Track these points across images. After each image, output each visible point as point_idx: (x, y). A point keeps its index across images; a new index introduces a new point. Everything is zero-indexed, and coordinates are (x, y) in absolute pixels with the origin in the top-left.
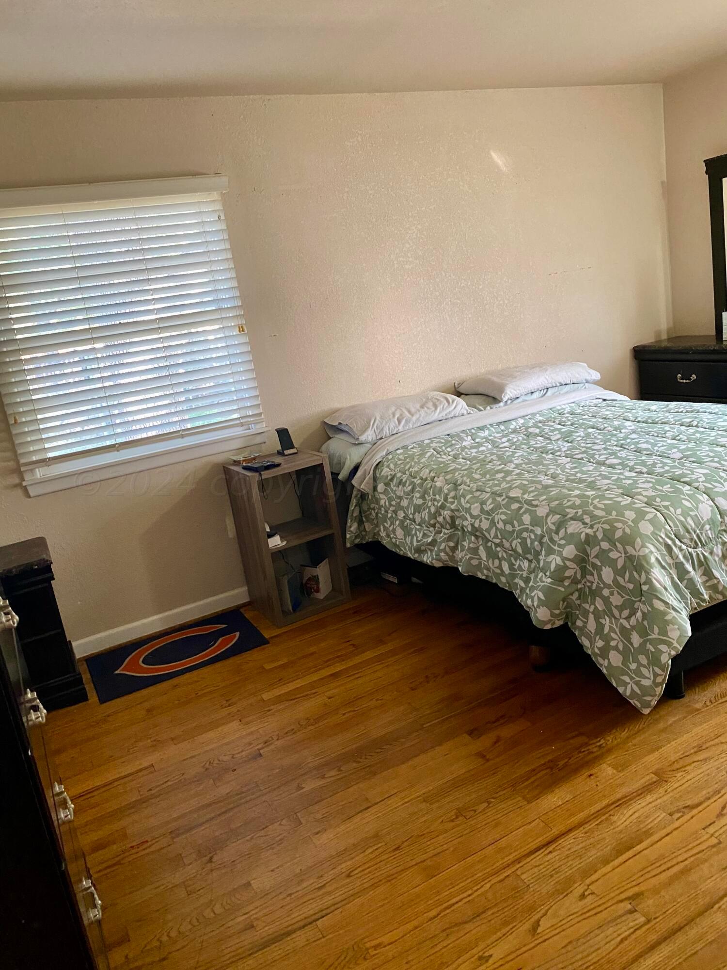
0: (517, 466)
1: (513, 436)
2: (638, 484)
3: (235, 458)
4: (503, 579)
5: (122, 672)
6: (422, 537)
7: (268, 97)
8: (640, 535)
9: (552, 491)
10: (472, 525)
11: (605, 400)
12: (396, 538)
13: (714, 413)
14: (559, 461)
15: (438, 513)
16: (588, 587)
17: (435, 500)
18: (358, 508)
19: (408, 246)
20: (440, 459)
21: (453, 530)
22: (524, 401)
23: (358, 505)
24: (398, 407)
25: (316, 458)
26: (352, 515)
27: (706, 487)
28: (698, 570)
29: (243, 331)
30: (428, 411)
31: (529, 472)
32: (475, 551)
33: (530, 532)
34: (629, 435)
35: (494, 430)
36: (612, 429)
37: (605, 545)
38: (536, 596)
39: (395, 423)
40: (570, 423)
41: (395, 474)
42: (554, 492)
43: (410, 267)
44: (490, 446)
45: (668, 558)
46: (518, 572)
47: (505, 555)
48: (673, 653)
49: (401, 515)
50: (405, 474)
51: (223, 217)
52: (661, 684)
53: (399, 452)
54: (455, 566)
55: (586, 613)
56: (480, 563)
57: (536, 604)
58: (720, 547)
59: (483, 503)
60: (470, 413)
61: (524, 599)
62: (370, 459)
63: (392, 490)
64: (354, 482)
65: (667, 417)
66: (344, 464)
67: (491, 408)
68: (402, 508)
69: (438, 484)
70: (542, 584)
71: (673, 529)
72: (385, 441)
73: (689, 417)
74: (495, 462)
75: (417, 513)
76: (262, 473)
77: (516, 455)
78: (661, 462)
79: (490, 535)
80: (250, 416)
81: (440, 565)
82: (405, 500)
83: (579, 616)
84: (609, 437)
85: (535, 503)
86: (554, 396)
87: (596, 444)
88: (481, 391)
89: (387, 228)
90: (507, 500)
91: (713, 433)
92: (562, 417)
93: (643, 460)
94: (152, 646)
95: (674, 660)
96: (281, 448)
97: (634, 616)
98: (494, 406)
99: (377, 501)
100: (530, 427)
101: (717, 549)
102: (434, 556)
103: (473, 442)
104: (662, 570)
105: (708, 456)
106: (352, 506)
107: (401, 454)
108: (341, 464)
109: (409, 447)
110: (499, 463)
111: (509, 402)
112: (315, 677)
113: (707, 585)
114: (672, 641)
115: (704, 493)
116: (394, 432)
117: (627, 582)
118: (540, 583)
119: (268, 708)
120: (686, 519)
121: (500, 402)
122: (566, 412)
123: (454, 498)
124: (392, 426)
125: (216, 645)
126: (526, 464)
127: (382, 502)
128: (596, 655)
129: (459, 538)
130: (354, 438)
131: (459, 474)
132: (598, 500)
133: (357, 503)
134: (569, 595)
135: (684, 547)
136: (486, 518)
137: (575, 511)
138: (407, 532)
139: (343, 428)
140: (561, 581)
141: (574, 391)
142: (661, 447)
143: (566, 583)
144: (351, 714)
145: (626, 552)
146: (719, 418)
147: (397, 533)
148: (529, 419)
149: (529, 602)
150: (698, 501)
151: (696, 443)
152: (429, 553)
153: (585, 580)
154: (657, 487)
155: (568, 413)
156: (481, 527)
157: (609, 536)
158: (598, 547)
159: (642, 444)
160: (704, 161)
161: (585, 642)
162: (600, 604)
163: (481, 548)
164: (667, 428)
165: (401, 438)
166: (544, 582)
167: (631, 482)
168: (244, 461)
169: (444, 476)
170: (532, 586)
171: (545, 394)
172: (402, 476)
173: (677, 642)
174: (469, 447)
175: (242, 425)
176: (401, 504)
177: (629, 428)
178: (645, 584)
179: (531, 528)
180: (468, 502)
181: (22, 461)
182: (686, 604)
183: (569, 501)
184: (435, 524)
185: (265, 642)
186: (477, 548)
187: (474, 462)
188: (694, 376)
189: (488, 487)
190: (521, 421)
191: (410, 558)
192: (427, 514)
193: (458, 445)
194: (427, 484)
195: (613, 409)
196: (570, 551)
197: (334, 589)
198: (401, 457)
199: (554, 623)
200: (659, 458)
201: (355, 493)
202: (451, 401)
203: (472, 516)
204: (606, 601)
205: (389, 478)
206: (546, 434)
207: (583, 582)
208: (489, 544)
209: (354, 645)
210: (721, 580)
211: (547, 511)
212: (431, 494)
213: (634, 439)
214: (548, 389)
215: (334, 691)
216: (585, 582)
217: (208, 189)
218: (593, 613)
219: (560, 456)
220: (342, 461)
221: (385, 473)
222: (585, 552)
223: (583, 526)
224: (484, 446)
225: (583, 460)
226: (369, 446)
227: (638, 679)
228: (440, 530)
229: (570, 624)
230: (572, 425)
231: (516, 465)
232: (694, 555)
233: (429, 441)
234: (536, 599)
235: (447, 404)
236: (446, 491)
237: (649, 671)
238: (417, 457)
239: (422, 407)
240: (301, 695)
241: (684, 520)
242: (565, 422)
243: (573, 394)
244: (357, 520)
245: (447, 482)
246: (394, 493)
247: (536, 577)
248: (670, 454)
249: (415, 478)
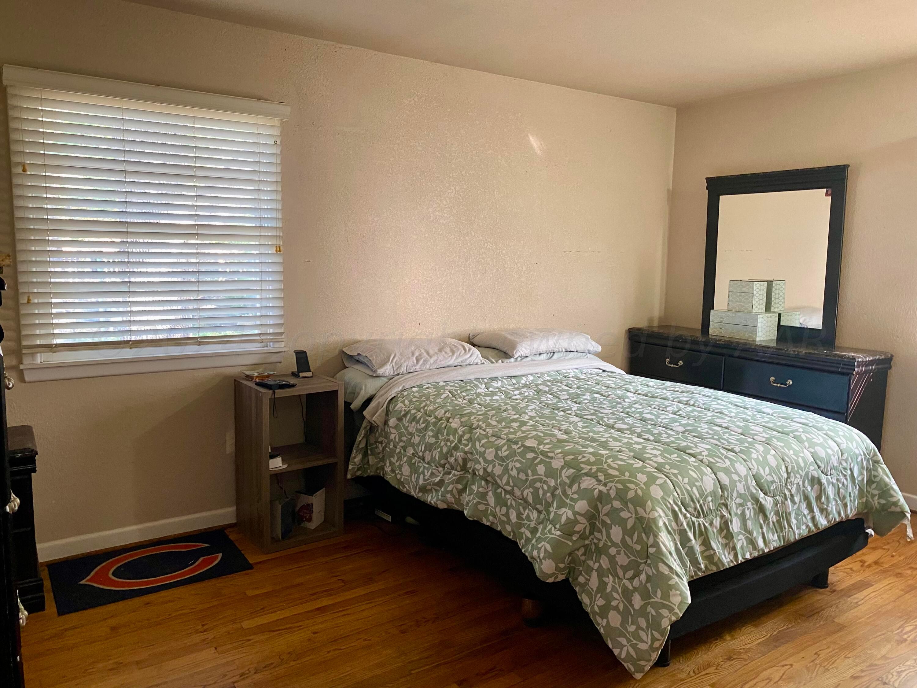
0: (531, 418)
1: (524, 390)
2: (647, 450)
3: (248, 373)
4: (509, 528)
5: (87, 583)
6: (430, 476)
7: (340, 45)
8: (651, 498)
9: (567, 446)
10: (485, 470)
11: (604, 371)
12: (402, 474)
13: (708, 396)
14: (570, 419)
15: (450, 453)
16: (595, 544)
17: (448, 440)
18: (365, 440)
19: (445, 203)
20: (456, 402)
21: (464, 472)
22: (532, 360)
23: (366, 436)
24: (418, 347)
25: (331, 384)
26: (358, 447)
27: (709, 462)
28: (699, 537)
29: (280, 251)
30: (446, 355)
31: (543, 425)
32: (483, 496)
33: (544, 483)
34: (633, 404)
35: (506, 382)
36: (616, 397)
37: (617, 504)
38: (543, 548)
39: (413, 362)
40: (576, 386)
41: (410, 411)
42: (569, 447)
43: (444, 222)
44: (503, 397)
45: (673, 524)
46: (526, 522)
47: (513, 503)
48: (674, 619)
49: (410, 451)
50: (419, 411)
51: (278, 143)
52: (657, 649)
53: (414, 389)
54: (460, 509)
55: (589, 570)
56: (487, 509)
57: (542, 555)
58: (718, 519)
59: (498, 448)
60: (483, 364)
61: (529, 549)
62: (385, 393)
63: (404, 425)
64: (365, 413)
65: (665, 394)
66: (359, 394)
67: (502, 362)
68: (413, 445)
69: (454, 425)
70: (551, 536)
71: (681, 496)
72: (402, 377)
73: (686, 397)
74: (510, 411)
75: (427, 452)
76: (276, 391)
77: (530, 408)
78: (666, 433)
79: (501, 481)
80: (270, 333)
81: (445, 506)
82: (416, 437)
83: (583, 572)
84: (614, 404)
85: (550, 455)
86: (559, 360)
87: (603, 408)
88: (494, 344)
89: (429, 183)
90: (522, 448)
91: (710, 414)
92: (569, 380)
93: (649, 429)
94: (126, 558)
95: (674, 625)
96: (296, 370)
97: (637, 578)
98: (506, 361)
99: (387, 435)
100: (540, 385)
101: (716, 522)
102: (440, 497)
103: (486, 390)
104: (668, 535)
105: (707, 433)
106: (360, 436)
107: (416, 392)
108: (354, 394)
109: (424, 387)
110: (514, 413)
111: (519, 359)
112: (300, 609)
113: (704, 555)
114: (674, 606)
115: (708, 466)
116: (411, 371)
117: (635, 543)
118: (549, 535)
119: (248, 638)
120: (692, 489)
121: (511, 357)
122: (570, 376)
123: (470, 440)
124: (410, 365)
125: (197, 563)
126: (540, 417)
127: (392, 436)
128: (595, 613)
129: (468, 482)
130: (372, 370)
131: (475, 418)
132: (611, 460)
133: (365, 434)
134: (575, 550)
135: (688, 515)
136: (499, 464)
137: (590, 467)
138: (414, 469)
139: (361, 359)
140: (569, 535)
141: (577, 358)
142: (664, 418)
143: (574, 538)
144: (337, 652)
145: (636, 513)
146: (713, 401)
147: (403, 469)
148: (539, 377)
149: (535, 553)
150: (703, 474)
151: (695, 420)
152: (434, 494)
153: (592, 537)
154: (665, 455)
155: (573, 377)
156: (494, 472)
157: (621, 495)
158: (610, 505)
159: (646, 415)
160: (706, 179)
161: (585, 599)
162: (605, 562)
163: (490, 493)
164: (667, 403)
165: (418, 377)
166: (553, 534)
167: (640, 447)
168: (257, 377)
169: (460, 418)
170: (539, 537)
171: (552, 357)
172: (416, 413)
173: (678, 608)
174: (483, 394)
175: (262, 341)
176: (412, 441)
177: (632, 399)
178: (652, 546)
179: (545, 479)
180: (482, 446)
181: (24, 343)
182: (686, 570)
183: (583, 457)
184: (445, 464)
185: (250, 567)
186: (486, 494)
187: (489, 409)
188: (681, 362)
189: (505, 434)
190: (531, 378)
191: (413, 497)
192: (438, 453)
193: (473, 391)
194: (442, 424)
195: (614, 379)
196: (582, 506)
197: (325, 521)
198: (416, 394)
199: (557, 577)
200: (664, 429)
201: (364, 424)
202: (467, 349)
203: (485, 460)
204: (612, 559)
205: (403, 413)
206: (556, 392)
207: (590, 539)
208: (499, 491)
209: (342, 581)
210: (717, 551)
211: (562, 464)
212: (445, 434)
213: (638, 409)
214: (554, 353)
215: (321, 626)
216: (593, 539)
217: (270, 114)
218: (597, 570)
219: (570, 414)
220: (357, 390)
221: (399, 408)
222: (596, 508)
223: (597, 483)
224: (498, 396)
225: (593, 421)
226: (385, 380)
227: (635, 642)
228: (449, 470)
229: (571, 580)
230: (578, 388)
231: (530, 416)
232: (696, 524)
233: (444, 384)
234: (543, 550)
235: (463, 351)
236: (461, 433)
237: (647, 635)
238: (433, 397)
239: (440, 350)
240: (283, 627)
241: (690, 489)
242: (571, 384)
243: (578, 361)
244: (362, 452)
245: (463, 424)
246: (407, 429)
247: (545, 528)
248: (673, 427)
249: (430, 416)
